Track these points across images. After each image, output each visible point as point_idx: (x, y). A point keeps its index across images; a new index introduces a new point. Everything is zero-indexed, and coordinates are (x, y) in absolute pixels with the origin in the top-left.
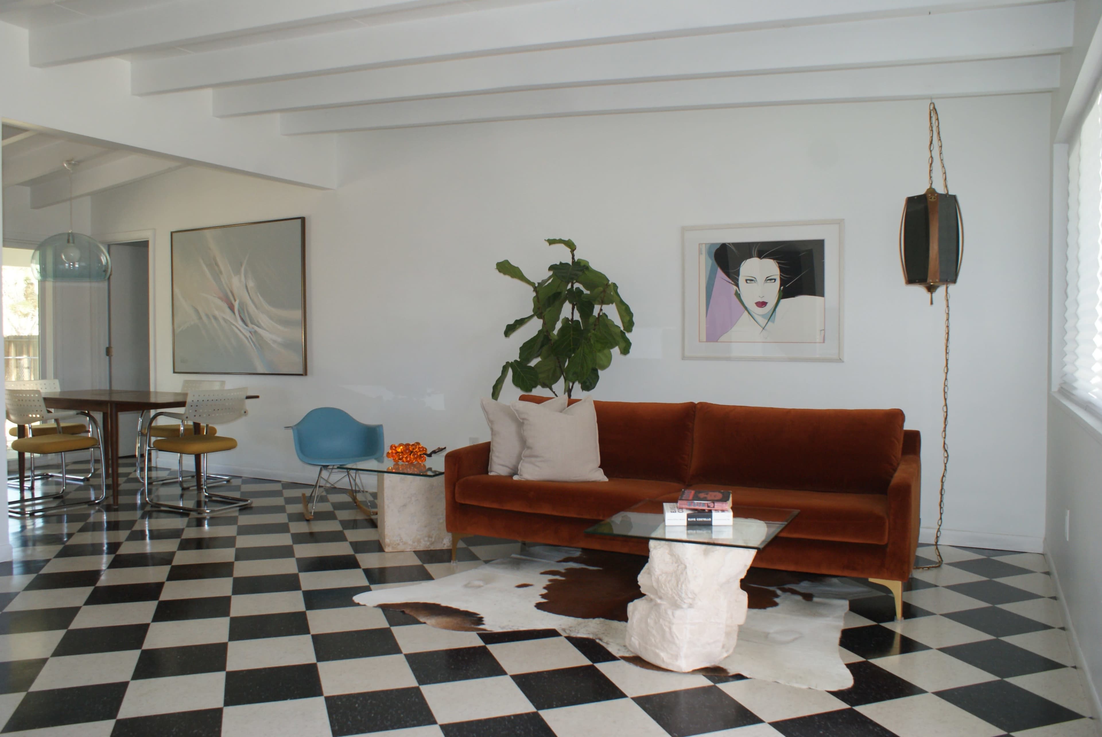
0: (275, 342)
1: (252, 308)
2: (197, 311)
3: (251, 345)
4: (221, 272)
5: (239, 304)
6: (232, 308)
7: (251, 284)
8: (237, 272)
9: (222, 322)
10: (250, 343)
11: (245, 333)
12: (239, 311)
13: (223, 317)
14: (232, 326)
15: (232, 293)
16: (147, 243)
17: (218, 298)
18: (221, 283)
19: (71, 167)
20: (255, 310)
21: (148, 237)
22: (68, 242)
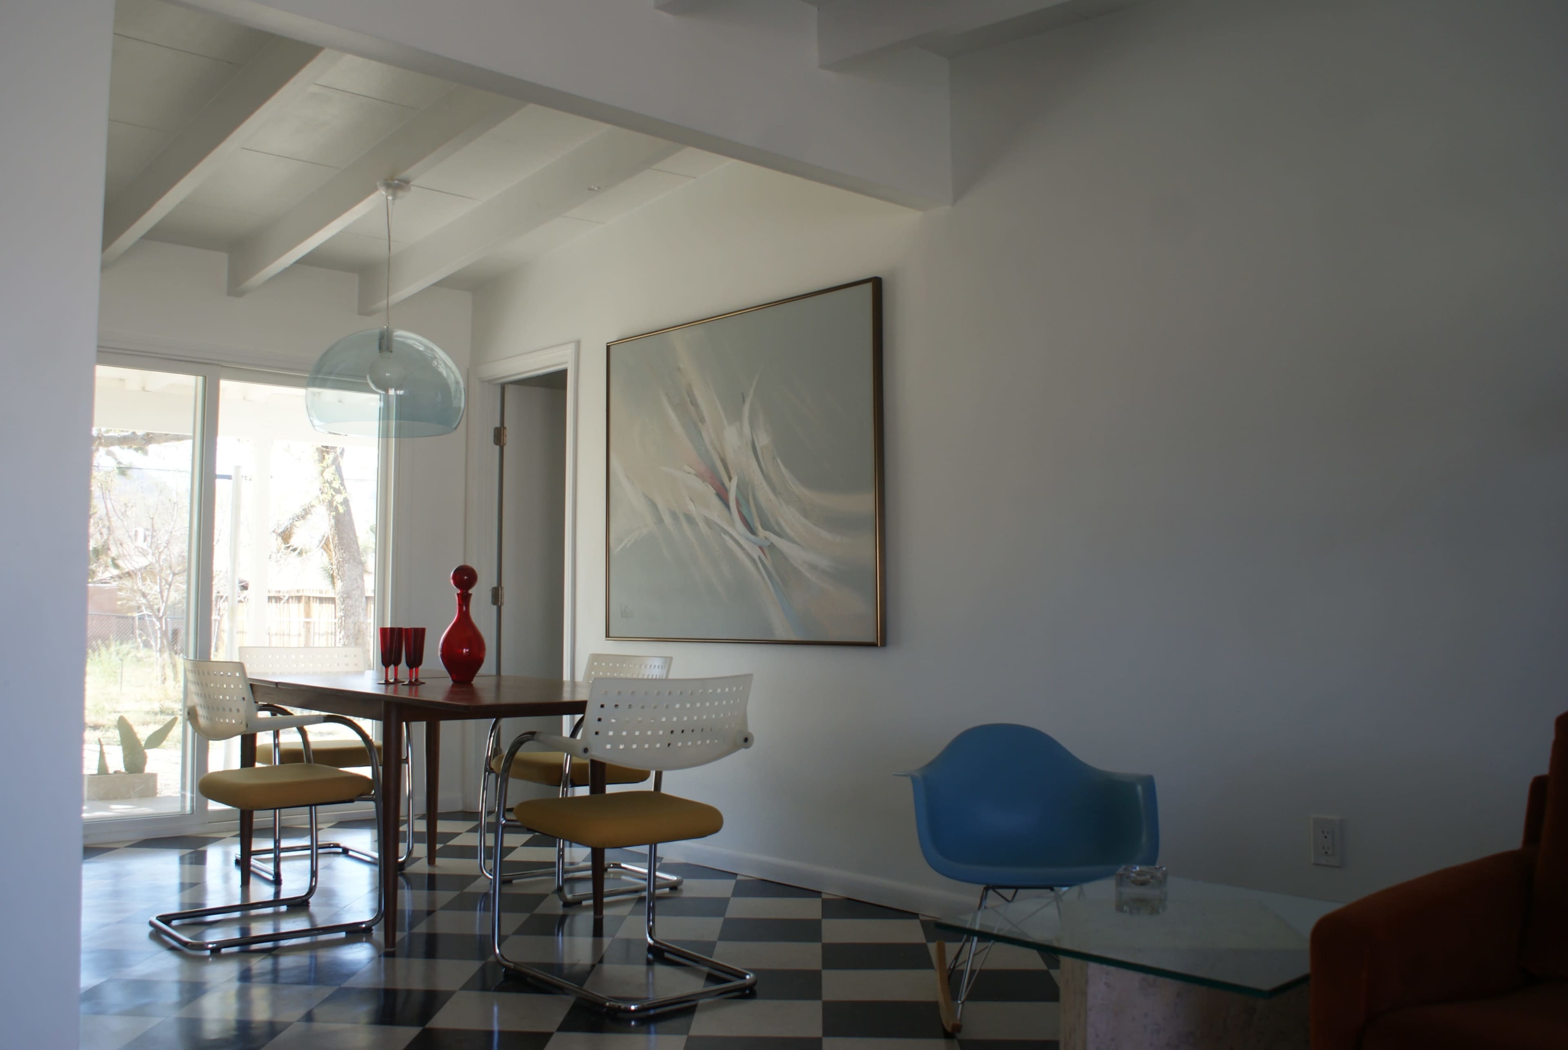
0: (813, 567)
1: (764, 492)
2: (654, 505)
3: (763, 577)
4: (702, 420)
5: (738, 486)
6: (722, 495)
7: (764, 440)
8: (735, 415)
9: (702, 525)
10: (760, 573)
11: (750, 550)
12: (738, 502)
13: (705, 517)
14: (723, 535)
15: (723, 461)
16: (563, 374)
17: (696, 475)
18: (703, 440)
19: (390, 191)
20: (772, 496)
21: (566, 363)
22: (380, 348)
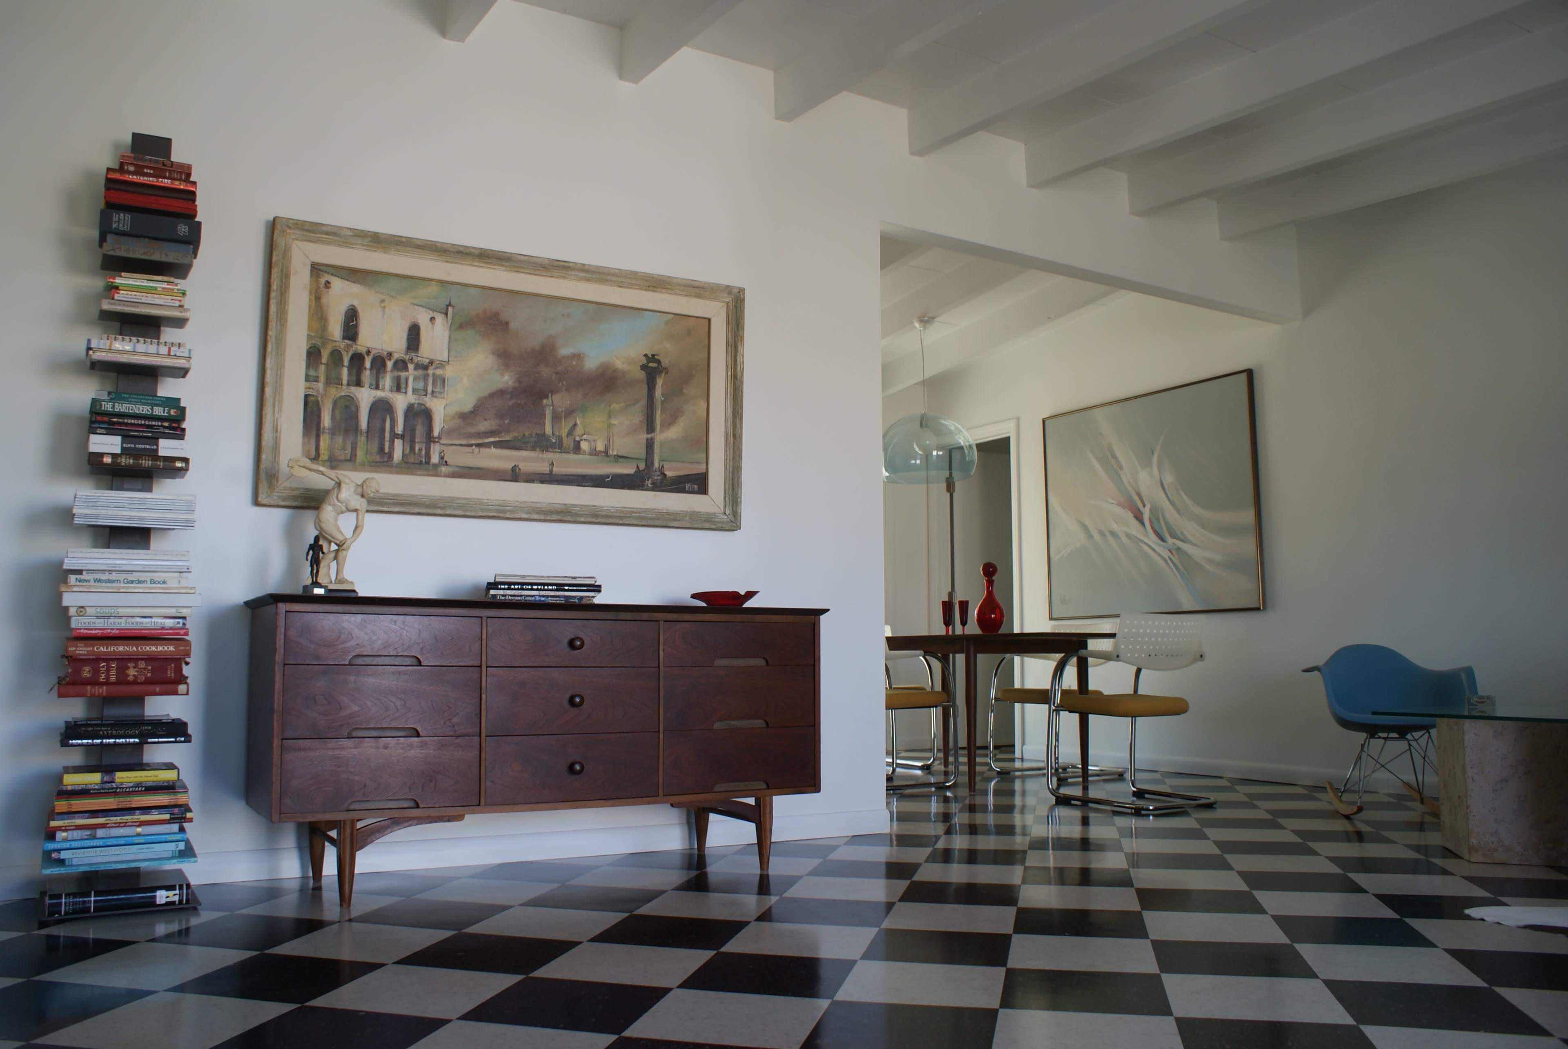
0: (1210, 561)
1: (1171, 514)
2: (1085, 528)
3: (1171, 569)
4: (1121, 468)
5: (1151, 511)
6: (1139, 517)
7: (1169, 479)
8: (1146, 463)
9: (1124, 538)
10: (1169, 567)
11: (1161, 553)
12: (1151, 521)
13: (1126, 532)
14: (1141, 544)
15: (1139, 495)
16: (1007, 439)
17: (1117, 504)
18: (1122, 481)
19: (922, 324)
20: (1177, 515)
21: (1009, 433)
22: (921, 426)
